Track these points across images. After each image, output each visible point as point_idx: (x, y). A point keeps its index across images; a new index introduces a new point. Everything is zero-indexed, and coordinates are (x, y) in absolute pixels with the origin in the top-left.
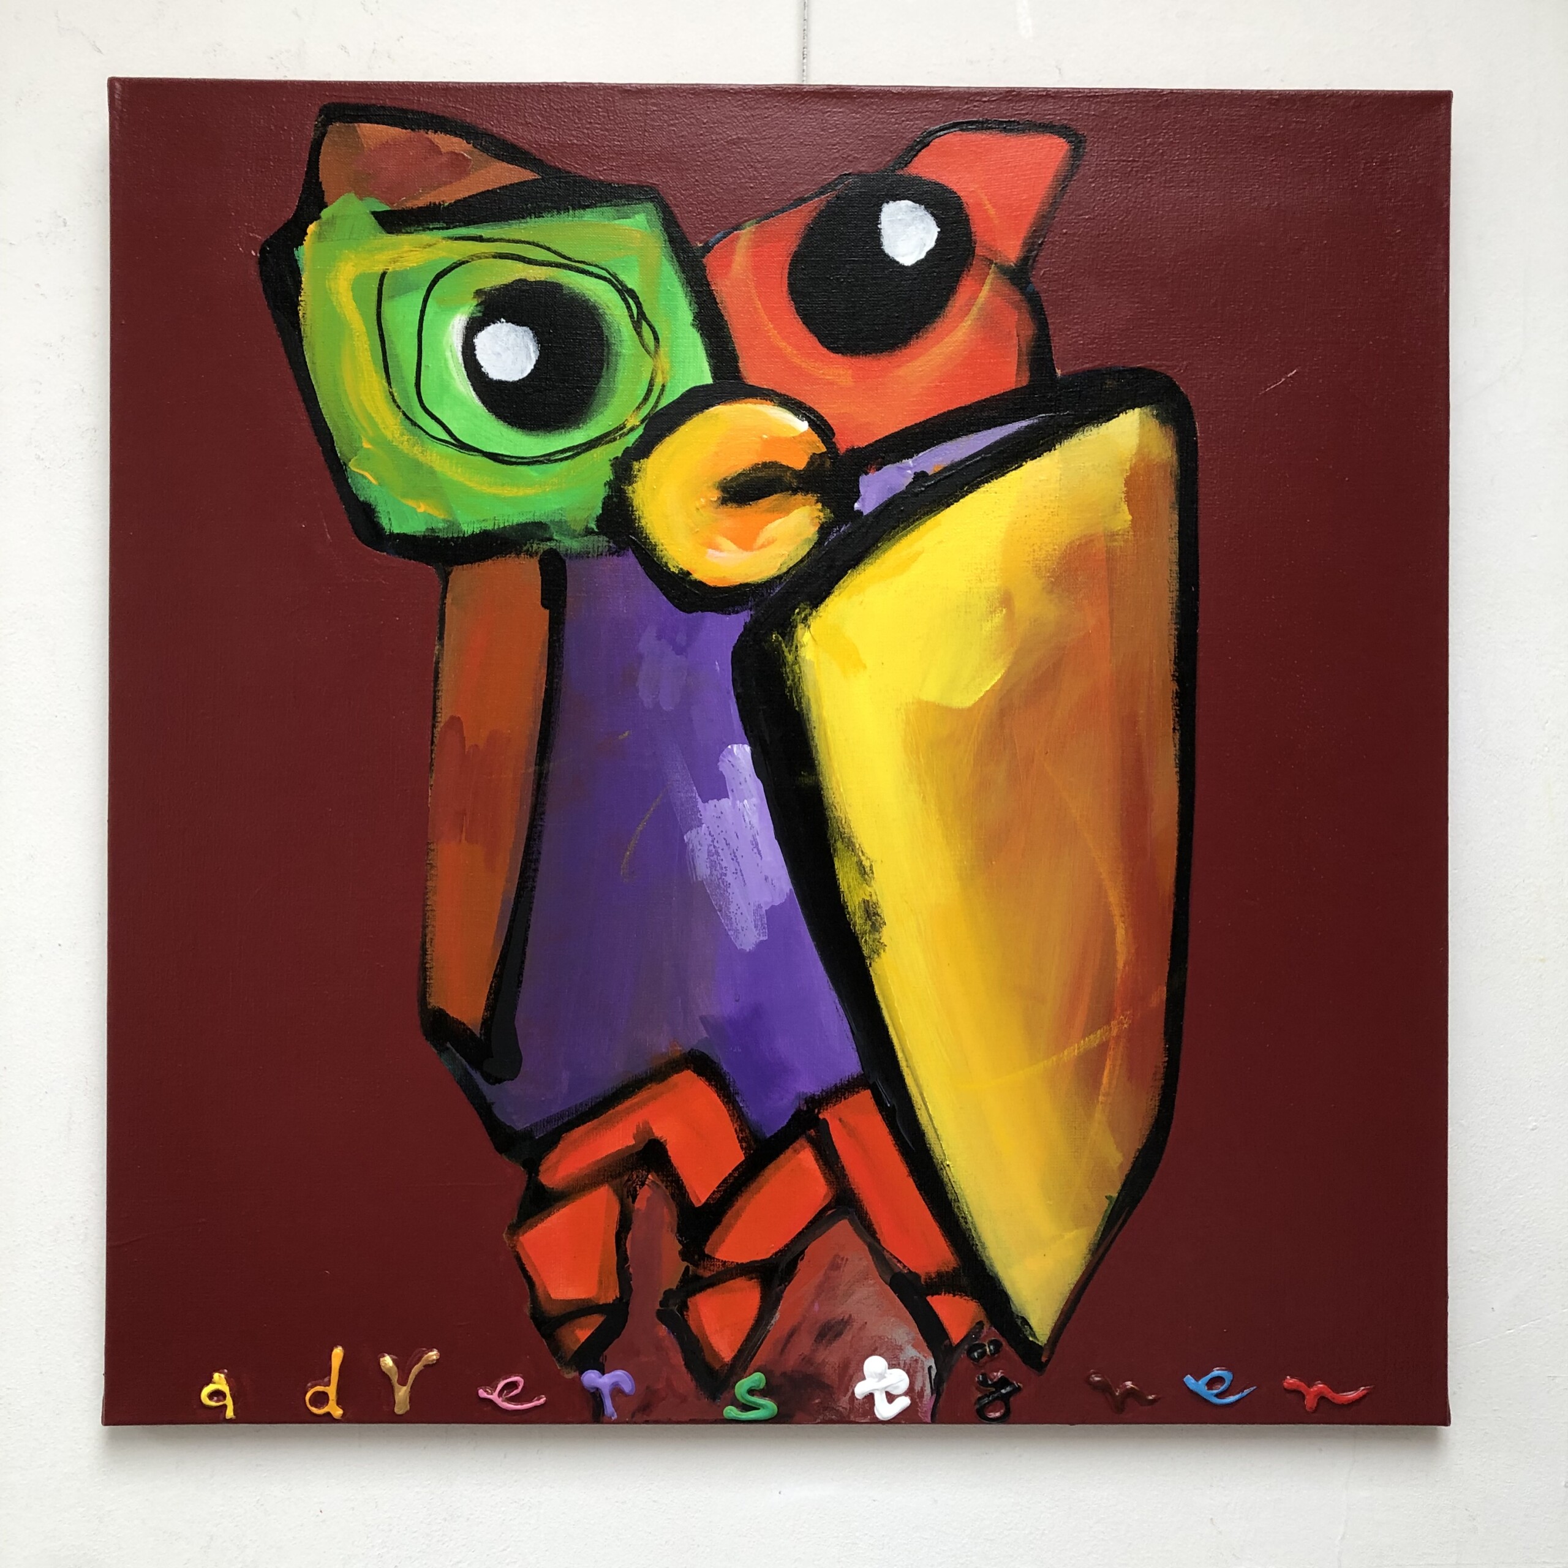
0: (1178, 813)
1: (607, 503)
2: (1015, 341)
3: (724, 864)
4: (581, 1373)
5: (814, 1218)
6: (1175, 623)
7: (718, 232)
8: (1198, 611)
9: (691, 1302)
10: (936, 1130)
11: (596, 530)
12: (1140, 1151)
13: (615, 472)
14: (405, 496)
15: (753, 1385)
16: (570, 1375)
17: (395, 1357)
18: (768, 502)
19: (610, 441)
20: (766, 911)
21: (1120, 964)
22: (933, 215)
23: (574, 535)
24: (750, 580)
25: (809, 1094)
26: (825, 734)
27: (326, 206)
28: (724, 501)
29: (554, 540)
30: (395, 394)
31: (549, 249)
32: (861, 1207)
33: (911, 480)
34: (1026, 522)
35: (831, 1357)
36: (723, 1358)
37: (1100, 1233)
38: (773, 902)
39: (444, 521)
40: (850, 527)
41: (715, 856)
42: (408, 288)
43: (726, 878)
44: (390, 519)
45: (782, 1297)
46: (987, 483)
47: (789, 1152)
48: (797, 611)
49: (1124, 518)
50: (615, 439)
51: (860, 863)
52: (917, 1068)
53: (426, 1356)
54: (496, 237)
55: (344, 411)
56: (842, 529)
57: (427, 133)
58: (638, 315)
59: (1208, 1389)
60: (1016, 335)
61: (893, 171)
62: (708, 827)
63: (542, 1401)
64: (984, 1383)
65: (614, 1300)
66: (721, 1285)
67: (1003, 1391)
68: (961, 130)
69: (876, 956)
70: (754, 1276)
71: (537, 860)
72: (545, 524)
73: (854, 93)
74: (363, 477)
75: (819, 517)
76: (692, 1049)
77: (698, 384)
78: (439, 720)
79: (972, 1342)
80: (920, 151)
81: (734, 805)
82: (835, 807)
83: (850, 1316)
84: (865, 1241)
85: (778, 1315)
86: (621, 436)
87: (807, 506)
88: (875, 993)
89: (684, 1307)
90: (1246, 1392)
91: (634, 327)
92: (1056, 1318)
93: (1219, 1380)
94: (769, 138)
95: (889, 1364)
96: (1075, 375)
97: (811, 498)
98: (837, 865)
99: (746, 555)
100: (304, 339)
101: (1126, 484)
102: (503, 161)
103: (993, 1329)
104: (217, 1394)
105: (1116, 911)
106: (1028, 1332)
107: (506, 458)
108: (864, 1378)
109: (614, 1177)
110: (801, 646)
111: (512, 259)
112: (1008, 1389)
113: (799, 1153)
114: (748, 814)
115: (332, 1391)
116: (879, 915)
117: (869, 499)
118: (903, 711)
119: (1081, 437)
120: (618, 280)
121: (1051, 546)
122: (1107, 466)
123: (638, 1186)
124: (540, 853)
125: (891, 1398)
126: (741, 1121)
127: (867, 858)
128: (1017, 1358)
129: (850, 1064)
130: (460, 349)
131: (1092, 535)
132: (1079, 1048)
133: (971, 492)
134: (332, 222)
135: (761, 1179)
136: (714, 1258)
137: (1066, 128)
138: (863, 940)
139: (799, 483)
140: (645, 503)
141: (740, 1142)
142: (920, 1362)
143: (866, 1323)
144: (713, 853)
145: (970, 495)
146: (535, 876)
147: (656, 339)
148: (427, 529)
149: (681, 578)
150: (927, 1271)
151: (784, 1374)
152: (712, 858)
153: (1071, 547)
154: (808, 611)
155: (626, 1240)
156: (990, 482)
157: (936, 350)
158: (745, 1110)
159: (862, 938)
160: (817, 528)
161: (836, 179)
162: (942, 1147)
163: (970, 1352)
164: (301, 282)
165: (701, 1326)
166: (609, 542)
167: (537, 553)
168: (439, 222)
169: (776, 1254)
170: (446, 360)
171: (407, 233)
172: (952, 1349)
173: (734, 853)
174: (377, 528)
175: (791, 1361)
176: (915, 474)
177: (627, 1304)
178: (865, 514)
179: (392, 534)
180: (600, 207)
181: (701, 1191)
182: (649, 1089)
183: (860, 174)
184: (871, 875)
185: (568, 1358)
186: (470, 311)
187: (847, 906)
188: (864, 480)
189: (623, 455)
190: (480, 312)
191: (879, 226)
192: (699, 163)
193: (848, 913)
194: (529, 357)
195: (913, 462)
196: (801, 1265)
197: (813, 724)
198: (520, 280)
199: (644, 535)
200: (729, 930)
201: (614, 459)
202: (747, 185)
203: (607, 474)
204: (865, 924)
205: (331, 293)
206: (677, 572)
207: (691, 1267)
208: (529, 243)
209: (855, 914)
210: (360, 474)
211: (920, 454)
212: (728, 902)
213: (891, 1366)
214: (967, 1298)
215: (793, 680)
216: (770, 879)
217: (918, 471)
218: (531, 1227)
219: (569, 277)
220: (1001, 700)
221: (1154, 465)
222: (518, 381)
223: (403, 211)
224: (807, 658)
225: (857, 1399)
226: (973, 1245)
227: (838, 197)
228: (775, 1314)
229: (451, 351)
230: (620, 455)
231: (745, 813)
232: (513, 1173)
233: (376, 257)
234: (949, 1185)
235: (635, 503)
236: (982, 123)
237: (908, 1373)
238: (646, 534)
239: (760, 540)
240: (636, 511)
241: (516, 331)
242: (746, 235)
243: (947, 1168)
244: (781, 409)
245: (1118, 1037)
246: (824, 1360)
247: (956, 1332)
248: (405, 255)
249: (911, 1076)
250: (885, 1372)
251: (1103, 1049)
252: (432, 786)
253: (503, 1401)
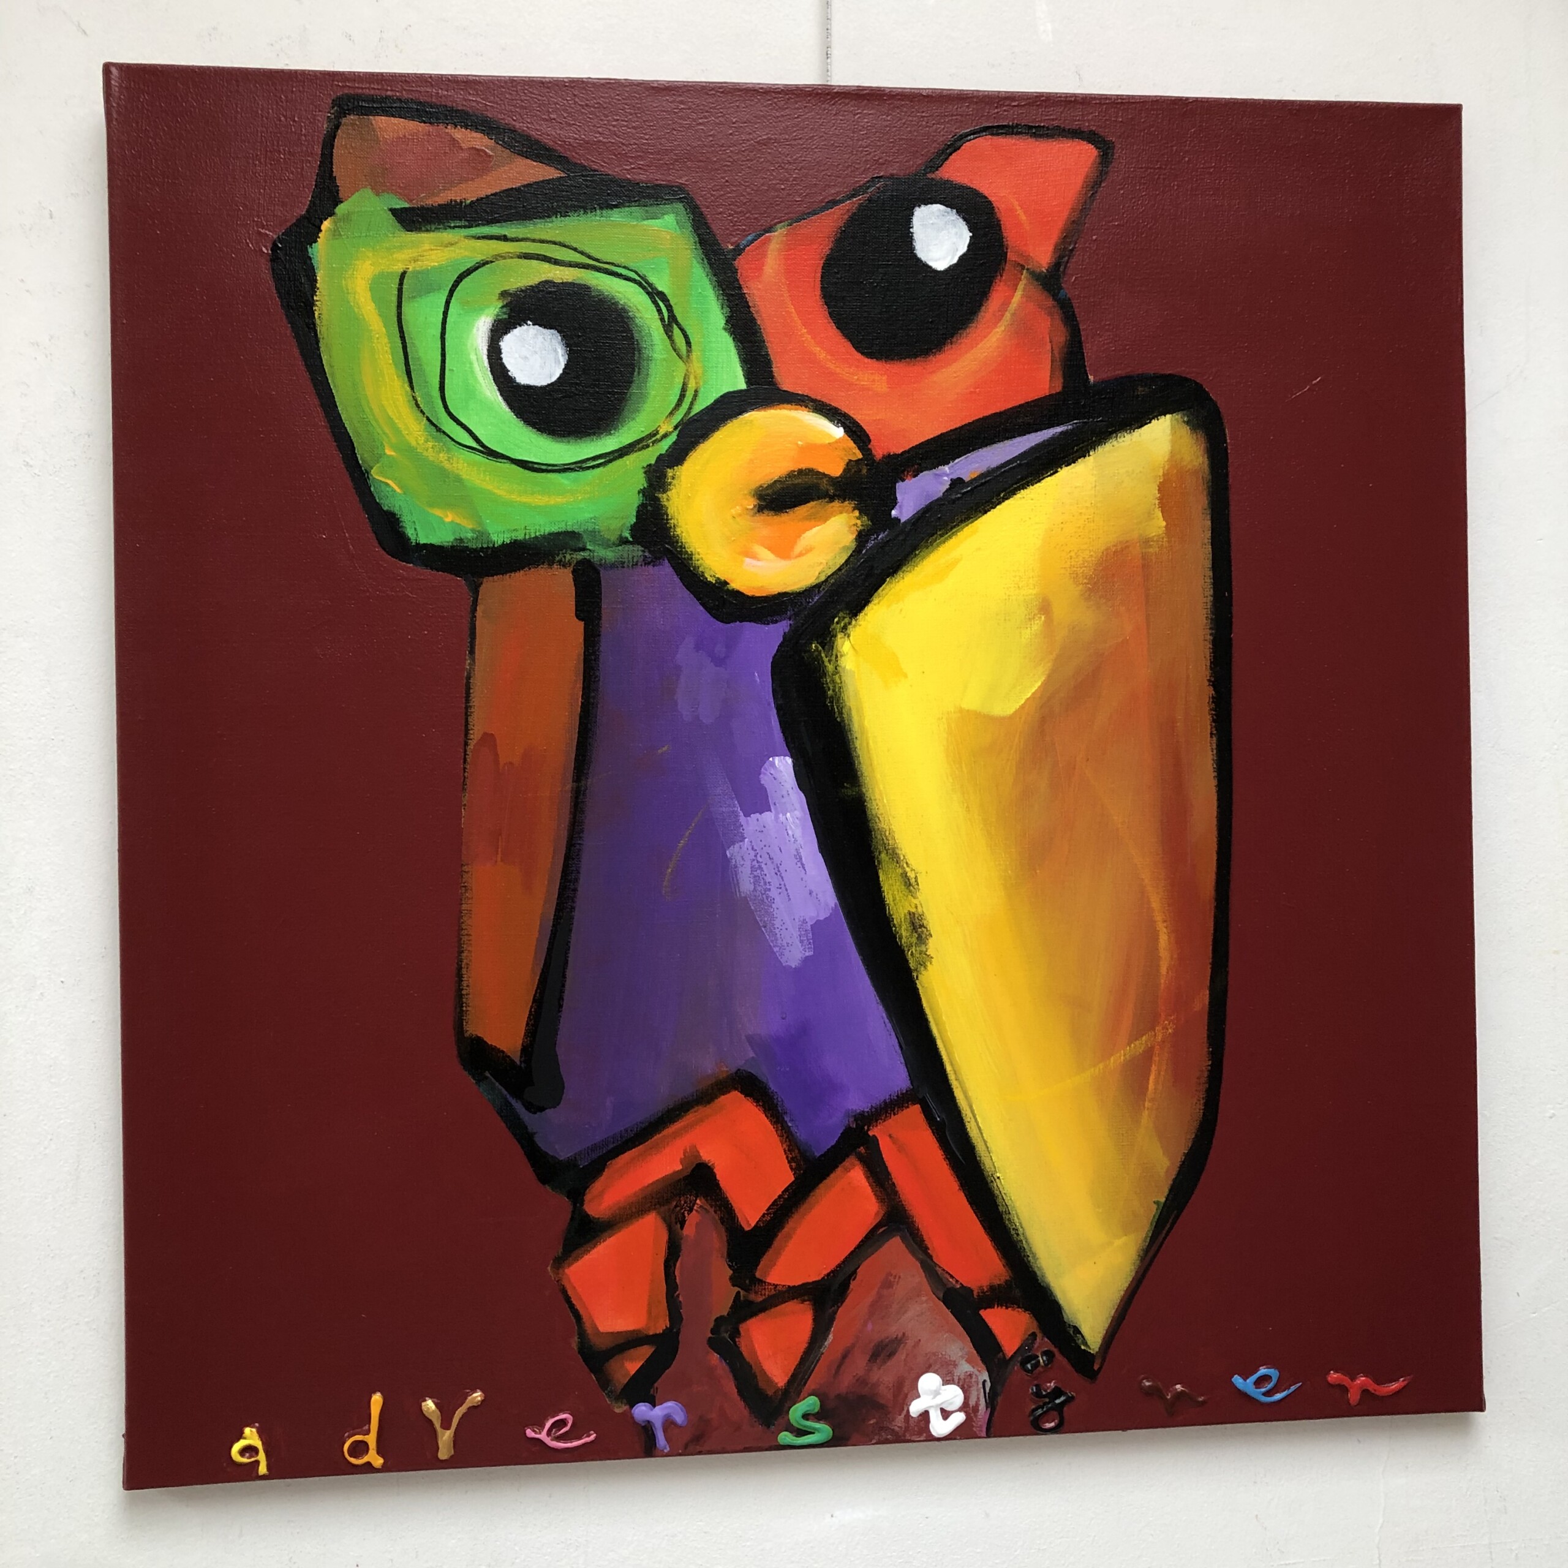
0: (1217, 817)
1: (641, 511)
2: (1049, 347)
3: (768, 879)
4: (632, 1406)
5: (865, 1237)
6: (1210, 629)
7: (749, 234)
8: (1232, 617)
9: (743, 1327)
10: (985, 1142)
11: (631, 539)
12: (1187, 1155)
13: (649, 480)
14: (431, 505)
15: (808, 1409)
16: (620, 1409)
17: (435, 1400)
18: (805, 509)
19: (643, 448)
20: (811, 925)
21: (1163, 970)
22: (965, 219)
23: (607, 544)
24: (788, 589)
25: (858, 1111)
26: (868, 744)
27: (342, 202)
28: (760, 509)
29: (588, 549)
30: (419, 399)
31: (575, 249)
32: (913, 1222)
33: (948, 487)
34: (1062, 529)
35: (885, 1376)
36: (776, 1384)
37: (1149, 1239)
38: (818, 916)
39: (473, 530)
40: (888, 535)
41: (758, 871)
42: (427, 287)
43: (770, 894)
44: (415, 529)
45: (835, 1318)
46: (1023, 489)
47: (839, 1170)
48: (836, 620)
49: (1159, 523)
50: (648, 446)
51: (905, 875)
52: (965, 1081)
53: (470, 1398)
54: (521, 236)
55: (365, 416)
56: (880, 537)
57: (446, 128)
58: (669, 319)
59: (1256, 1388)
60: (1048, 340)
61: (925, 175)
62: (751, 842)
63: (593, 1437)
64: (1038, 1394)
65: (664, 1331)
66: (773, 1310)
67: (1058, 1401)
68: (992, 134)
69: (922, 968)
70: (806, 1298)
71: (576, 880)
72: (579, 534)
73: (885, 95)
74: (387, 485)
75: (856, 525)
76: (739, 1070)
77: (731, 390)
78: (472, 736)
79: (1025, 1355)
80: (951, 154)
81: (777, 818)
82: (879, 818)
83: (904, 1334)
84: (918, 1259)
85: (831, 1337)
86: (654, 443)
87: (845, 514)
88: (922, 1006)
89: (736, 1333)
90: (1293, 1388)
91: (664, 330)
92: (1107, 1325)
93: (1265, 1378)
94: (800, 139)
95: (943, 1381)
96: (1106, 382)
97: (848, 505)
98: (882, 877)
99: (782, 564)
100: (321, 340)
101: (1159, 490)
102: (527, 158)
103: (1046, 1339)
104: (249, 1450)
105: (1159, 917)
106: (1080, 1341)
107: (536, 466)
108: (918, 1396)
109: (661, 1204)
110: (841, 656)
111: (538, 259)
112: (1062, 1398)
113: (850, 1171)
114: (791, 828)
115: (371, 1439)
116: (925, 927)
117: (906, 507)
118: (944, 720)
119: (1115, 443)
120: (647, 282)
121: (1088, 552)
122: (1140, 472)
123: (686, 1212)
124: (579, 873)
125: (945, 1414)
126: (790, 1141)
127: (912, 870)
128: (1069, 1367)
129: (899, 1079)
130: (485, 352)
131: (1127, 542)
132: (1125, 1055)
133: (1007, 499)
134: (347, 218)
135: (811, 1199)
136: (765, 1282)
137: (1095, 134)
138: (910, 953)
139: (836, 490)
140: (681, 511)
141: (789, 1162)
142: (974, 1376)
143: (920, 1340)
144: (756, 868)
145: (1007, 502)
146: (575, 897)
147: (688, 343)
148: (456, 539)
149: (718, 588)
150: (980, 1285)
151: (838, 1396)
152: (755, 873)
153: (1107, 554)
154: (847, 620)
155: (675, 1268)
156: (1026, 488)
157: (969, 356)
158: (794, 1130)
159: (909, 950)
160: (854, 536)
161: (868, 181)
162: (992, 1159)
163: (1023, 1364)
164: (316, 281)
165: (754, 1352)
166: (643, 551)
167: (570, 564)
168: (461, 220)
169: (828, 1275)
170: (471, 363)
171: (427, 231)
172: (1006, 1362)
173: (778, 867)
174: (402, 538)
175: (845, 1383)
176: (951, 480)
177: (678, 1333)
178: (902, 521)
179: (418, 544)
180: (629, 206)
181: (750, 1215)
182: (695, 1112)
183: (892, 177)
184: (916, 887)
185: (619, 1391)
186: (495, 312)
187: (893, 919)
188: (900, 486)
189: (656, 461)
190: (505, 313)
191: (911, 230)
192: (729, 164)
193: (894, 925)
194: (558, 362)
195: (949, 468)
196: (853, 1285)
197: (856, 735)
198: (547, 282)
199: (680, 544)
200: (774, 946)
201: (648, 466)
202: (778, 186)
203: (641, 482)
204: (911, 936)
205: (348, 293)
206: (714, 582)
207: (742, 1293)
208: (555, 243)
209: (900, 926)
210: (383, 482)
211: (957, 461)
212: (773, 917)
213: (946, 1382)
214: (1020, 1310)
215: (834, 691)
216: (814, 894)
217: (955, 477)
218: (576, 1259)
219: (597, 278)
220: (1041, 707)
221: (1187, 472)
222: (546, 386)
223: (422, 208)
224: (848, 667)
225: (912, 1417)
226: (1025, 1256)
227: (870, 200)
228: (828, 1336)
229: (476, 355)
230: (653, 462)
231: (788, 827)
232: (558, 1205)
233: (395, 256)
234: (1000, 1197)
235: (669, 511)
236: (1012, 127)
237: (962, 1388)
238: (682, 542)
239: (798, 549)
240: (671, 519)
241: (544, 334)
242: (778, 237)
243: (997, 1180)
244: (817, 415)
245: (1163, 1042)
246: (878, 1379)
247: (1010, 1344)
248: (425, 254)
249: (960, 1089)
250: (940, 1389)
251: (1148, 1054)
252: (465, 805)
253: (552, 1440)
